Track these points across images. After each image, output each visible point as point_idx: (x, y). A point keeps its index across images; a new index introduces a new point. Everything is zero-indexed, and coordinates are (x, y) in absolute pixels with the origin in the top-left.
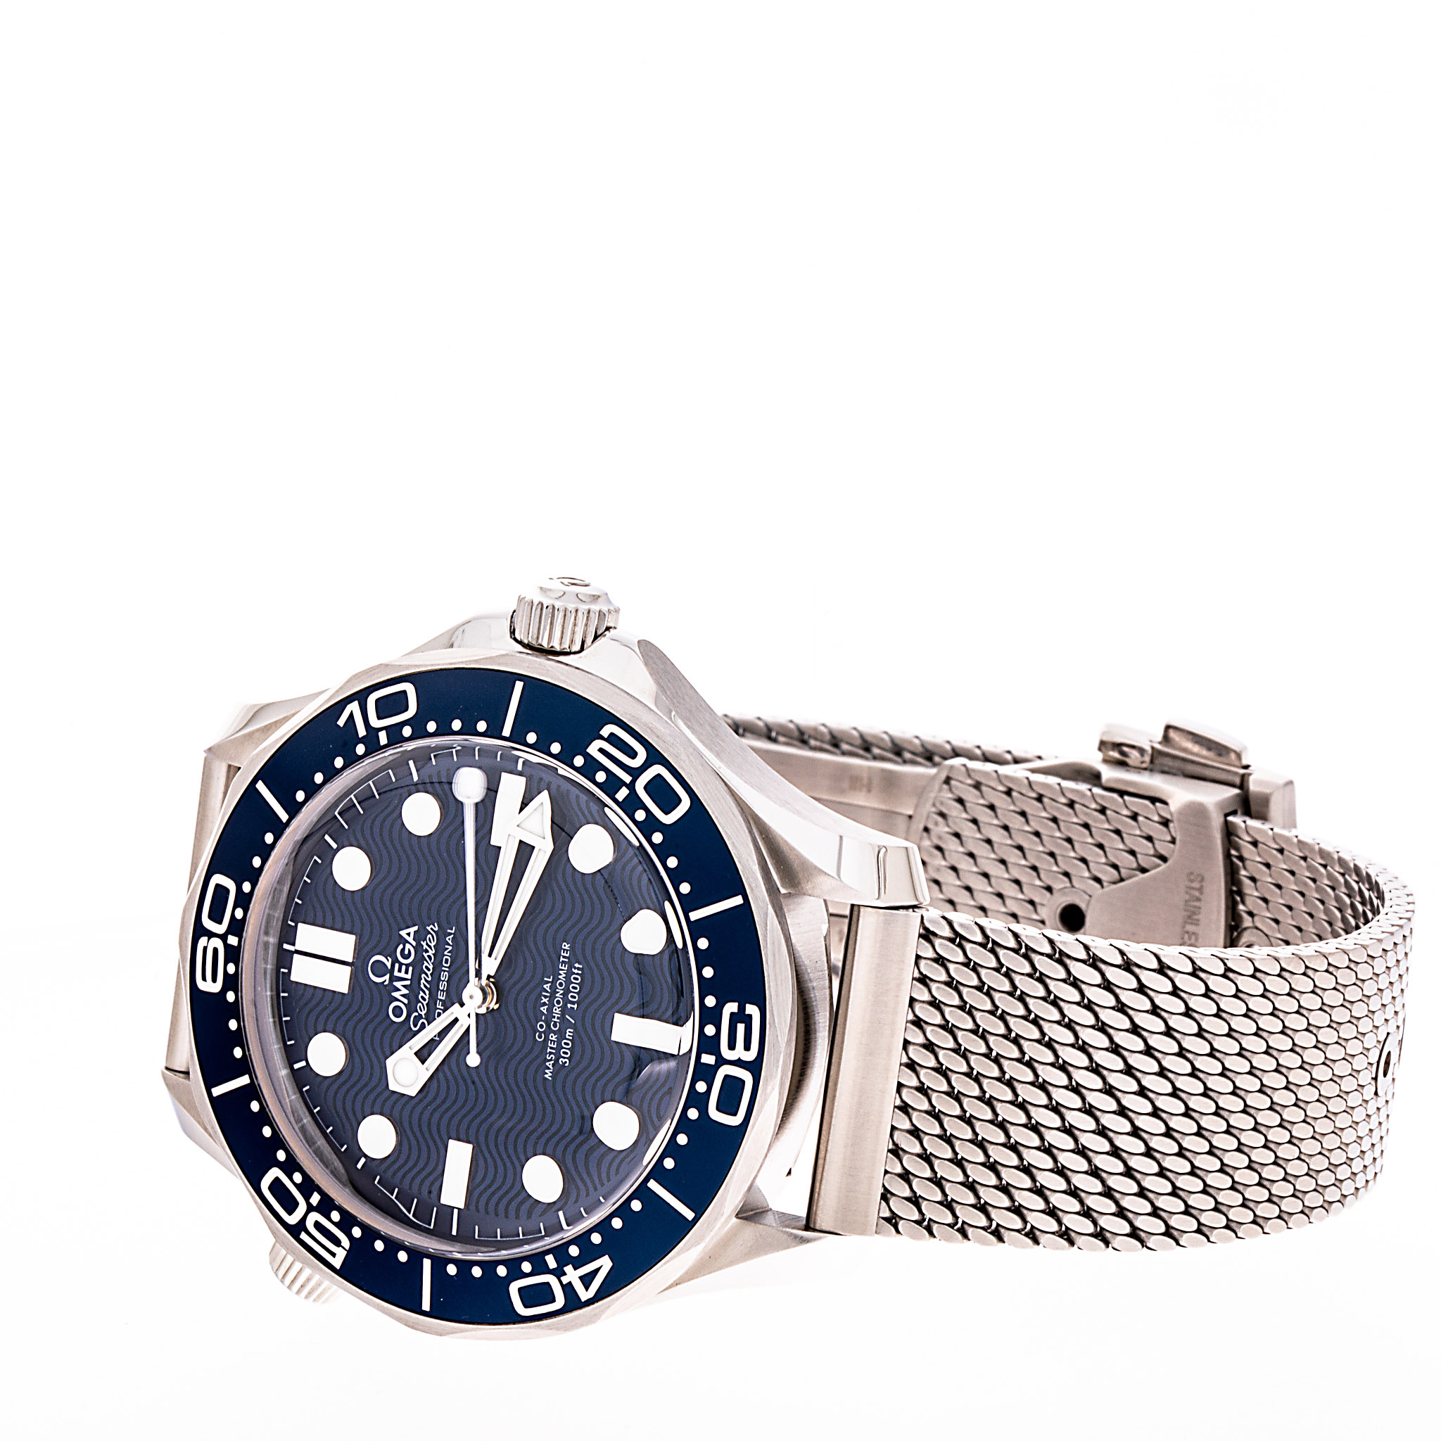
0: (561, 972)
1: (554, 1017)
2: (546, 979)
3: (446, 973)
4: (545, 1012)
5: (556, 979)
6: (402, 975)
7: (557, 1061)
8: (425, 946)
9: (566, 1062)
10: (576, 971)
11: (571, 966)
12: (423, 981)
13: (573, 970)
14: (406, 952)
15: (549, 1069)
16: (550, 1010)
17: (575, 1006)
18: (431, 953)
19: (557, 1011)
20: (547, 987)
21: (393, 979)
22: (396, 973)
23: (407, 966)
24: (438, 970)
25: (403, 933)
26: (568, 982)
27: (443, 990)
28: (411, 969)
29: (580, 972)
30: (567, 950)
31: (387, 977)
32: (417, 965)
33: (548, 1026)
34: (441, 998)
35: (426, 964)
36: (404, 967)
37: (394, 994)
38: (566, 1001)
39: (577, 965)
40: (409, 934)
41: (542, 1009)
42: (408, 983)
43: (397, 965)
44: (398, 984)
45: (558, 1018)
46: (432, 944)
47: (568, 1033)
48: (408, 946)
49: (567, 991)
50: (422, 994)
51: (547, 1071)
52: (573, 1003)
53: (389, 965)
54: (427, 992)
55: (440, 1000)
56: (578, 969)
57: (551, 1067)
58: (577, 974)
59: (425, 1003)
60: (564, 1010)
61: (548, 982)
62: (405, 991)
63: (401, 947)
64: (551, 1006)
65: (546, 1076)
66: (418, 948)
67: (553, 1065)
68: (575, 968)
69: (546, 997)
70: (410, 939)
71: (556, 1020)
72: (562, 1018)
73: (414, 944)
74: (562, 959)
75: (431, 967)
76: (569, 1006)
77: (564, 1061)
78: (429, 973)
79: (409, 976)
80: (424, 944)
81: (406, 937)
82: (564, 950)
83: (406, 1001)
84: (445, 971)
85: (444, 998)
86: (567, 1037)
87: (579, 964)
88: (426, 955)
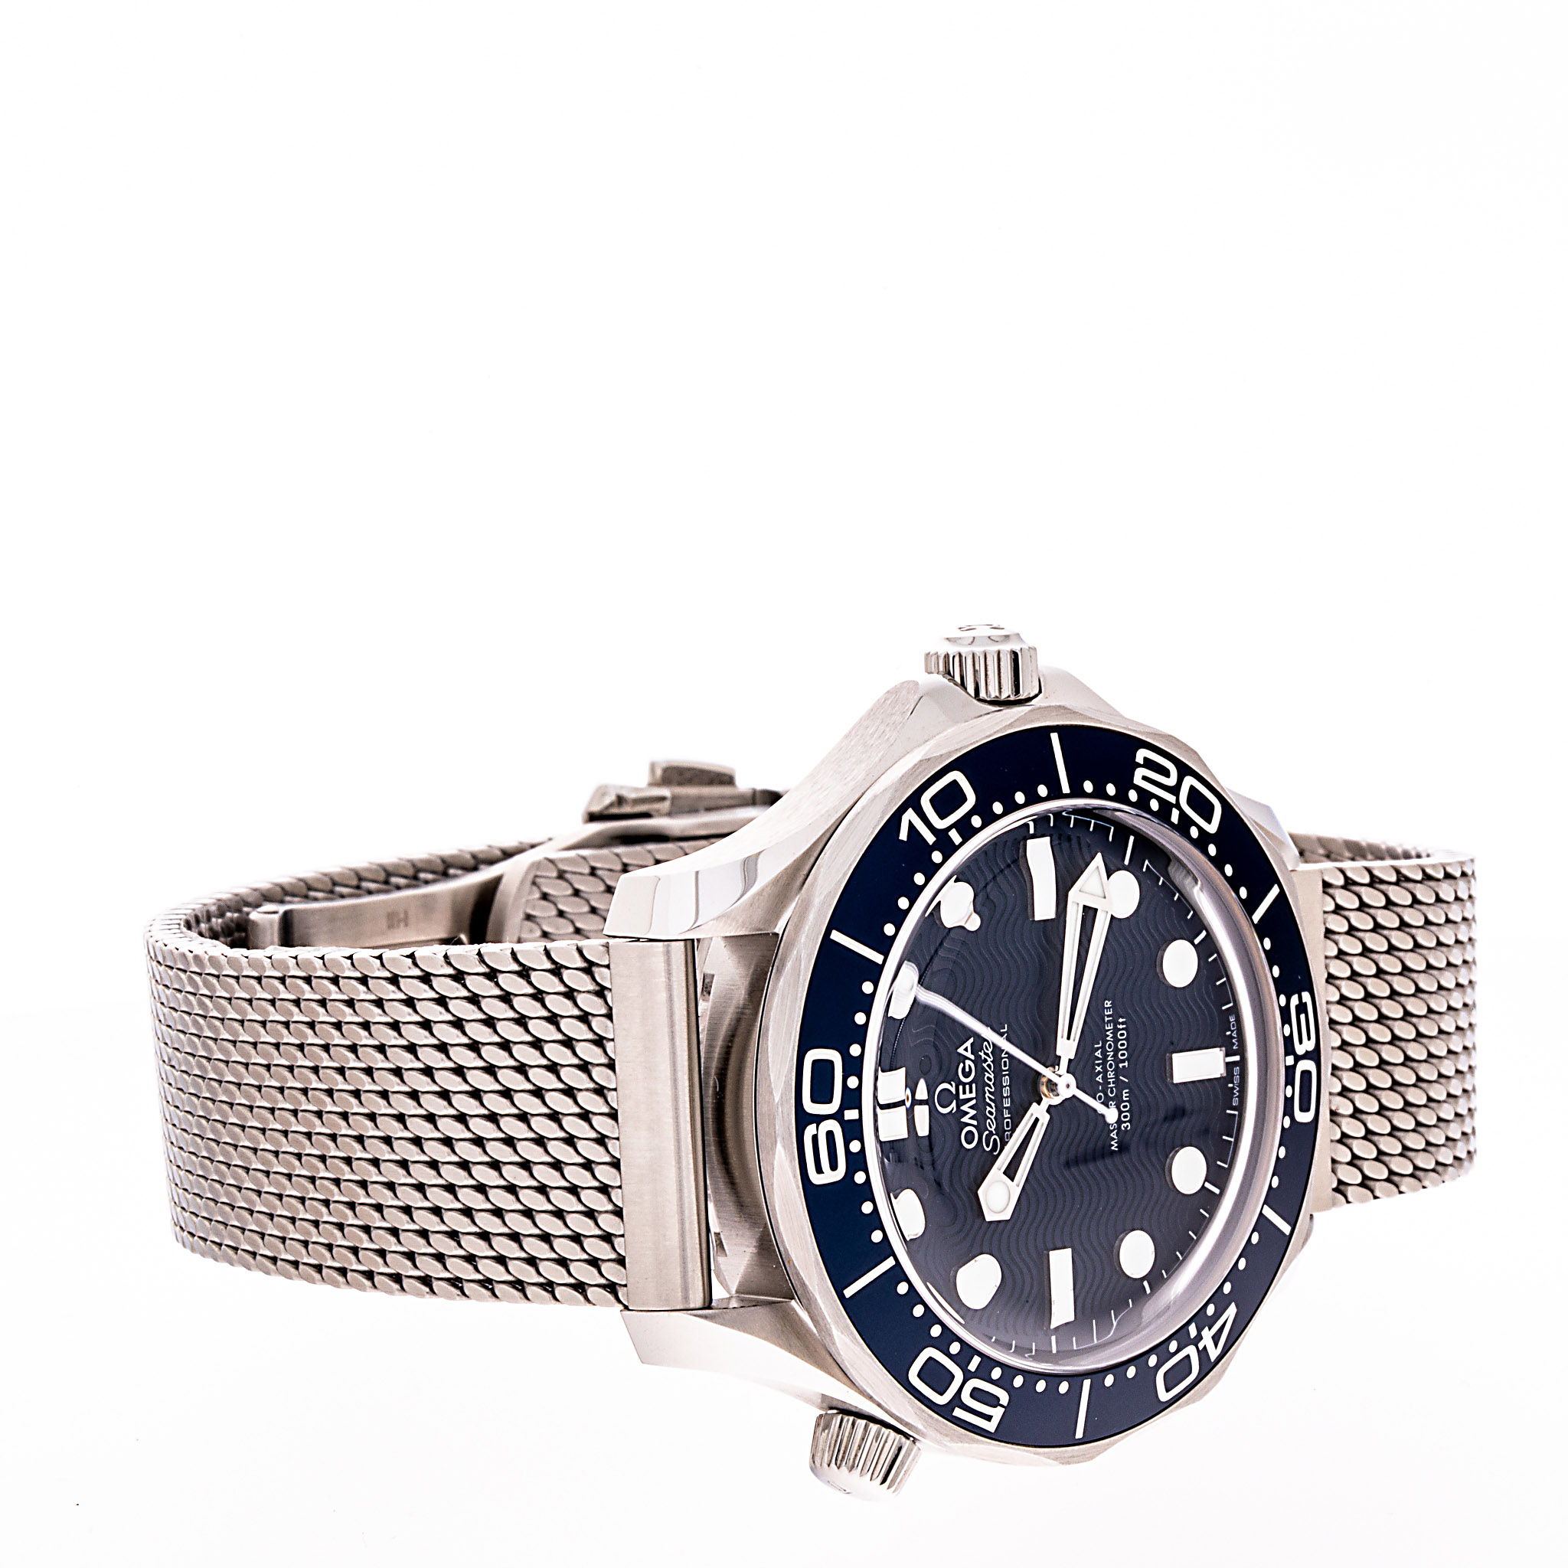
0: (1108, 1033)
1: (1109, 1083)
2: (1096, 1046)
3: (1007, 1077)
4: (1101, 1081)
5: (1105, 1042)
6: (968, 1096)
7: (1119, 1128)
8: (983, 1056)
9: (1127, 1126)
10: (1121, 1027)
11: (1116, 1023)
12: (987, 1094)
13: (1118, 1026)
14: (967, 1070)
15: (1114, 1139)
16: (1105, 1078)
17: (1126, 1064)
18: (989, 1060)
19: (1111, 1075)
20: (1098, 1054)
21: (959, 1105)
22: (962, 1097)
23: (970, 1084)
24: (999, 1077)
25: (961, 1050)
26: (1116, 1040)
27: (1007, 1097)
28: (974, 1086)
29: (1124, 1026)
30: (1109, 1008)
31: (954, 1104)
32: (979, 1081)
33: (1106, 1095)
34: (1007, 1105)
35: (987, 1075)
36: (967, 1087)
37: (963, 1120)
38: (1117, 1061)
39: (1121, 1020)
40: (966, 1050)
41: (1097, 1079)
42: (974, 1102)
43: (961, 1087)
44: (965, 1108)
45: (1113, 1083)
46: (989, 1052)
47: (1125, 1095)
48: (968, 1062)
49: (1116, 1050)
50: (989, 1109)
51: (1112, 1143)
52: (1123, 1061)
53: (953, 1090)
54: (993, 1105)
55: (1006, 1108)
56: (1123, 1023)
57: (1115, 1137)
58: (1123, 1029)
59: (992, 1117)
60: (1117, 1071)
61: (1098, 1049)
62: (973, 1112)
63: (961, 1065)
64: (1105, 1071)
65: (1113, 1148)
66: (978, 1061)
67: (1117, 1134)
68: (1120, 1024)
69: (1098, 1065)
70: (969, 1054)
71: (1112, 1085)
72: (1117, 1081)
73: (972, 1057)
74: (1106, 1019)
75: (992, 1076)
76: (1121, 1065)
77: (1125, 1125)
78: (991, 1083)
79: (973, 1095)
80: (982, 1054)
81: (964, 1053)
82: (1107, 1008)
83: (975, 1123)
84: (1005, 1075)
85: (1009, 1105)
86: (1125, 1099)
87: (1123, 1018)
88: (985, 1065)
